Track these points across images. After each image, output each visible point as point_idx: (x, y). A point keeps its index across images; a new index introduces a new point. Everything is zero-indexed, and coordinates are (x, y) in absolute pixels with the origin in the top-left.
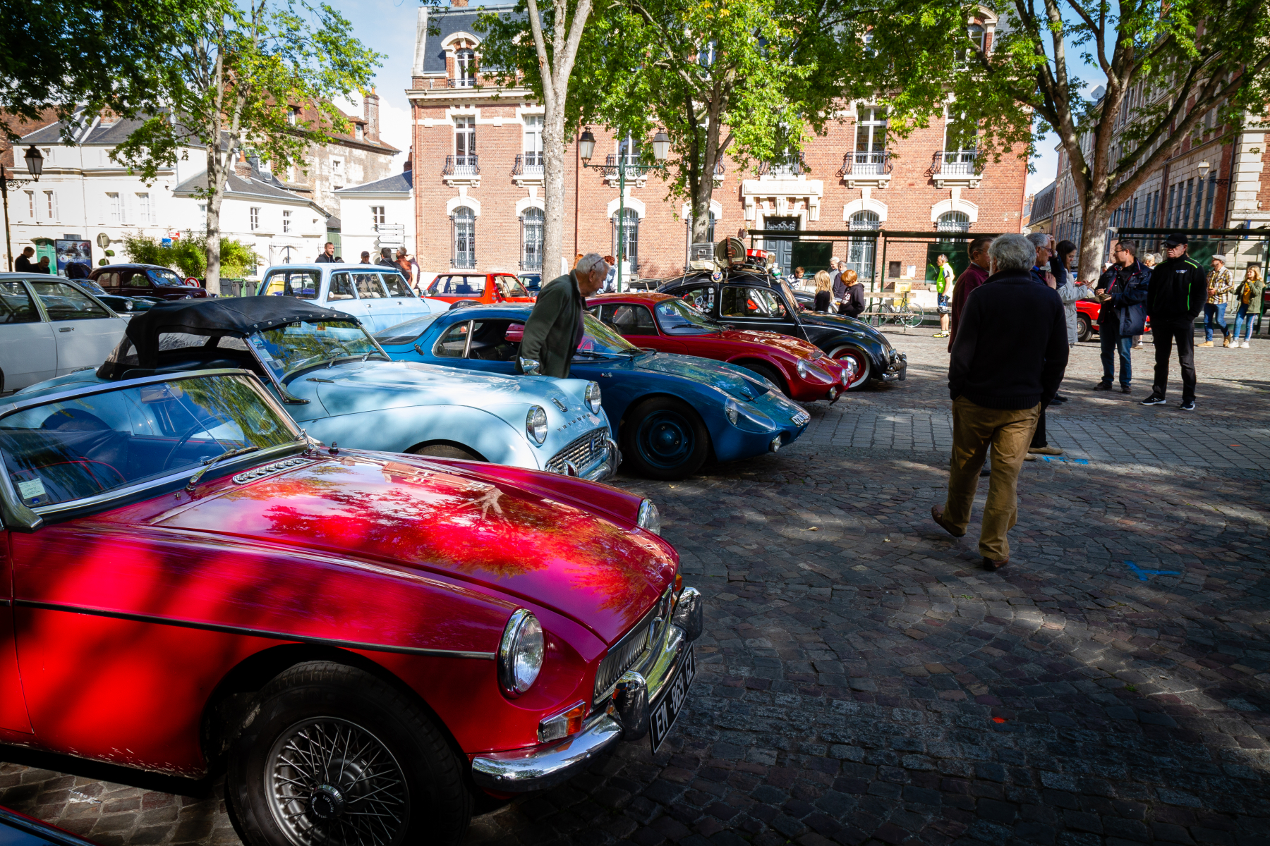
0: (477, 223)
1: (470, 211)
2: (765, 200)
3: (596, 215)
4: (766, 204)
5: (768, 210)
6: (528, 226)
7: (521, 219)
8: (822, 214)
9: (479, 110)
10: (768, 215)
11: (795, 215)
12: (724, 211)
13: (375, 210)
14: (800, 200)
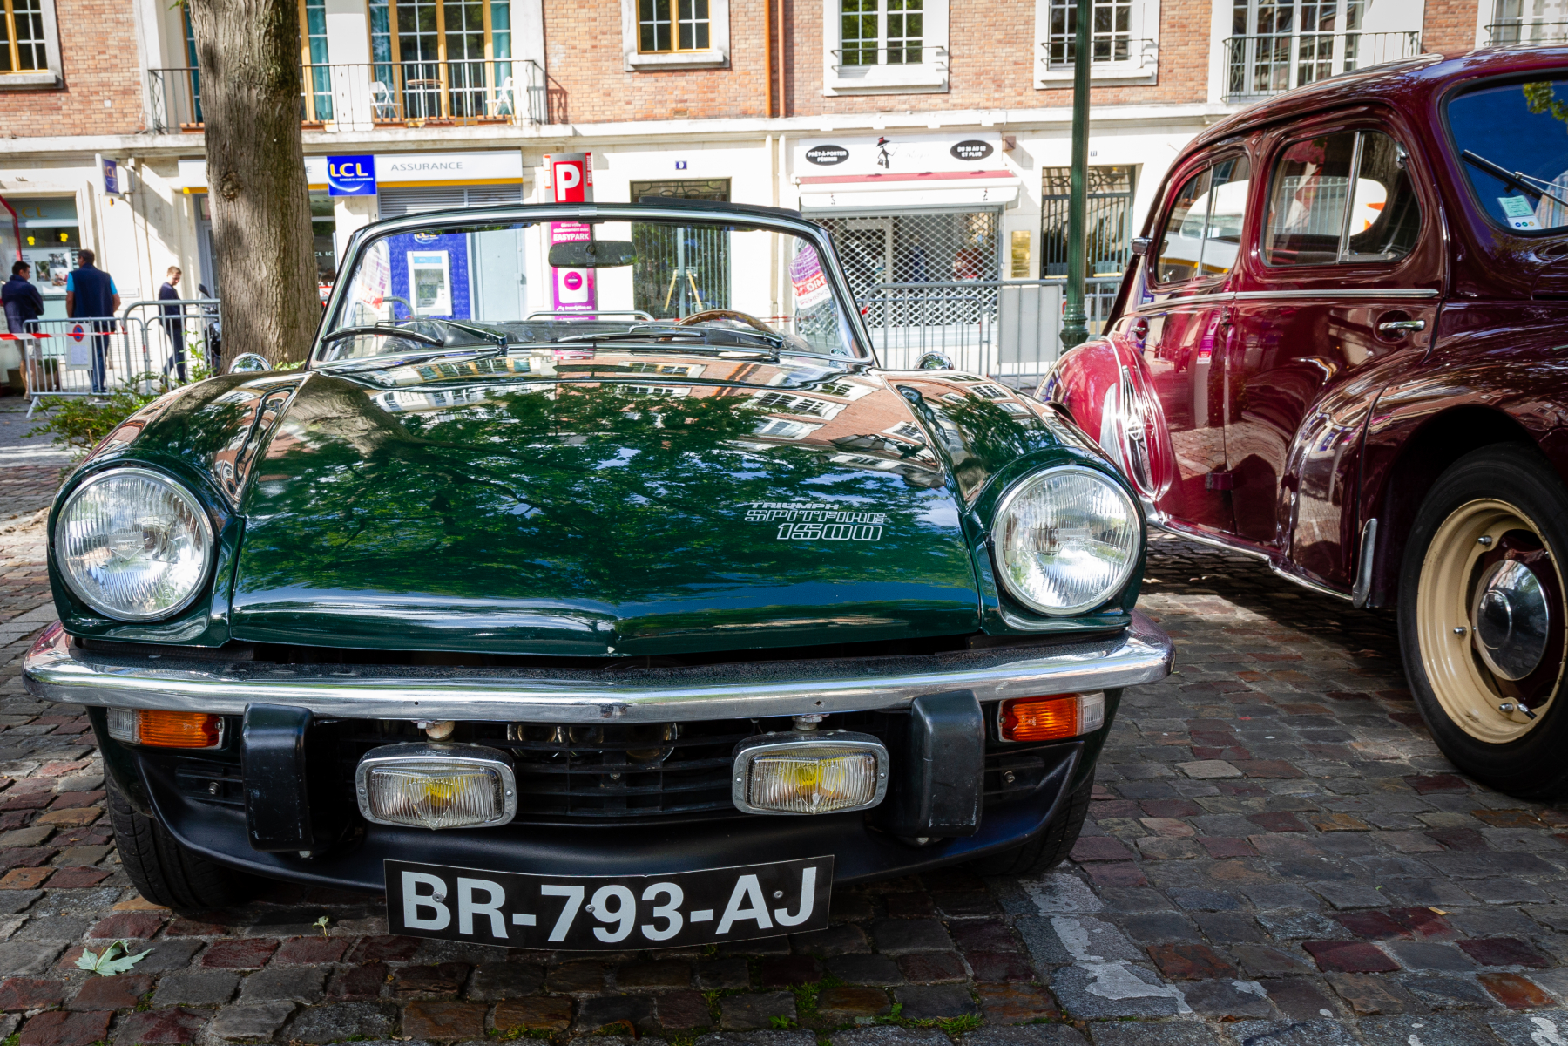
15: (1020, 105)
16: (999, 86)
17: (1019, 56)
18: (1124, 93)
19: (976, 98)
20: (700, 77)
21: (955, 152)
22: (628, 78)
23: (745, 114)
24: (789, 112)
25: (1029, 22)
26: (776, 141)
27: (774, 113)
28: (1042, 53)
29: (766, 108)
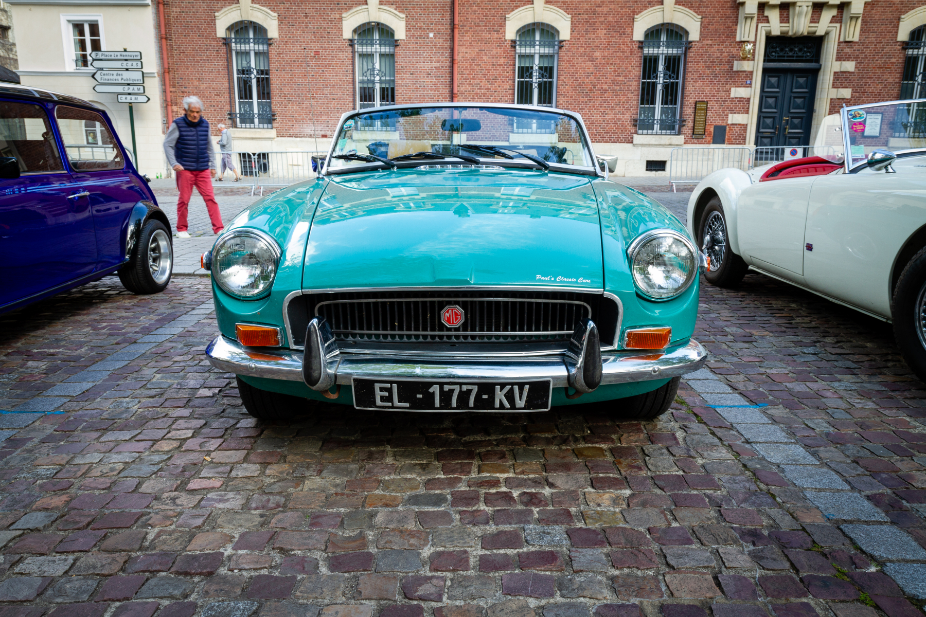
0: (273, 51)
1: (259, 30)
2: (774, 6)
3: (485, 35)
4: (774, 16)
5: (776, 26)
6: (362, 55)
7: (351, 43)
8: (863, 31)
10: (776, 32)
11: (820, 32)
12: (703, 27)
13: (78, 27)
14: (833, 6)
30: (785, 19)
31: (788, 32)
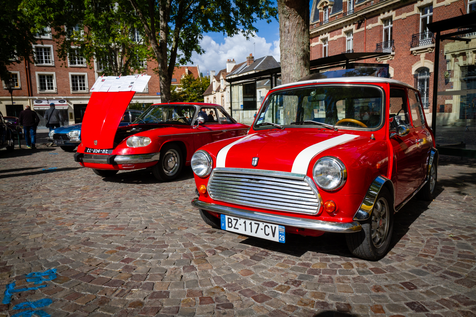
2: (459, 55)
4: (460, 59)
5: (462, 62)
9: (329, 34)
15: (69, 96)
16: (65, 93)
17: (68, 89)
18: (84, 95)
19: (62, 95)
20: (16, 91)
21: (59, 102)
22: (4, 90)
23: (25, 96)
24: (32, 96)
25: (69, 85)
26: (30, 100)
27: (29, 96)
28: (71, 89)
29: (28, 95)
30: (464, 59)
31: (466, 64)
